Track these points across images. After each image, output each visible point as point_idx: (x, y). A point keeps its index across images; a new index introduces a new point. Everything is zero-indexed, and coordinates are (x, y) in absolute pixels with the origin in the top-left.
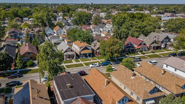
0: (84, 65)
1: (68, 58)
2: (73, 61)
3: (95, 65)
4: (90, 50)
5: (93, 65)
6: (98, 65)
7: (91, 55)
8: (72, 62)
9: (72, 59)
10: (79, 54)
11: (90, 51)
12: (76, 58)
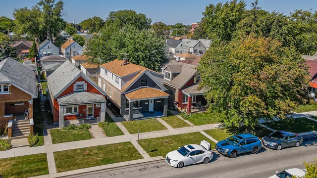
0: (141, 151)
1: (78, 117)
2: (95, 129)
3: (193, 153)
4: (159, 88)
5: (183, 152)
6: (208, 154)
7: (166, 107)
8: (90, 137)
9: (92, 121)
10: (119, 104)
11: (162, 94)
12: (108, 118)
